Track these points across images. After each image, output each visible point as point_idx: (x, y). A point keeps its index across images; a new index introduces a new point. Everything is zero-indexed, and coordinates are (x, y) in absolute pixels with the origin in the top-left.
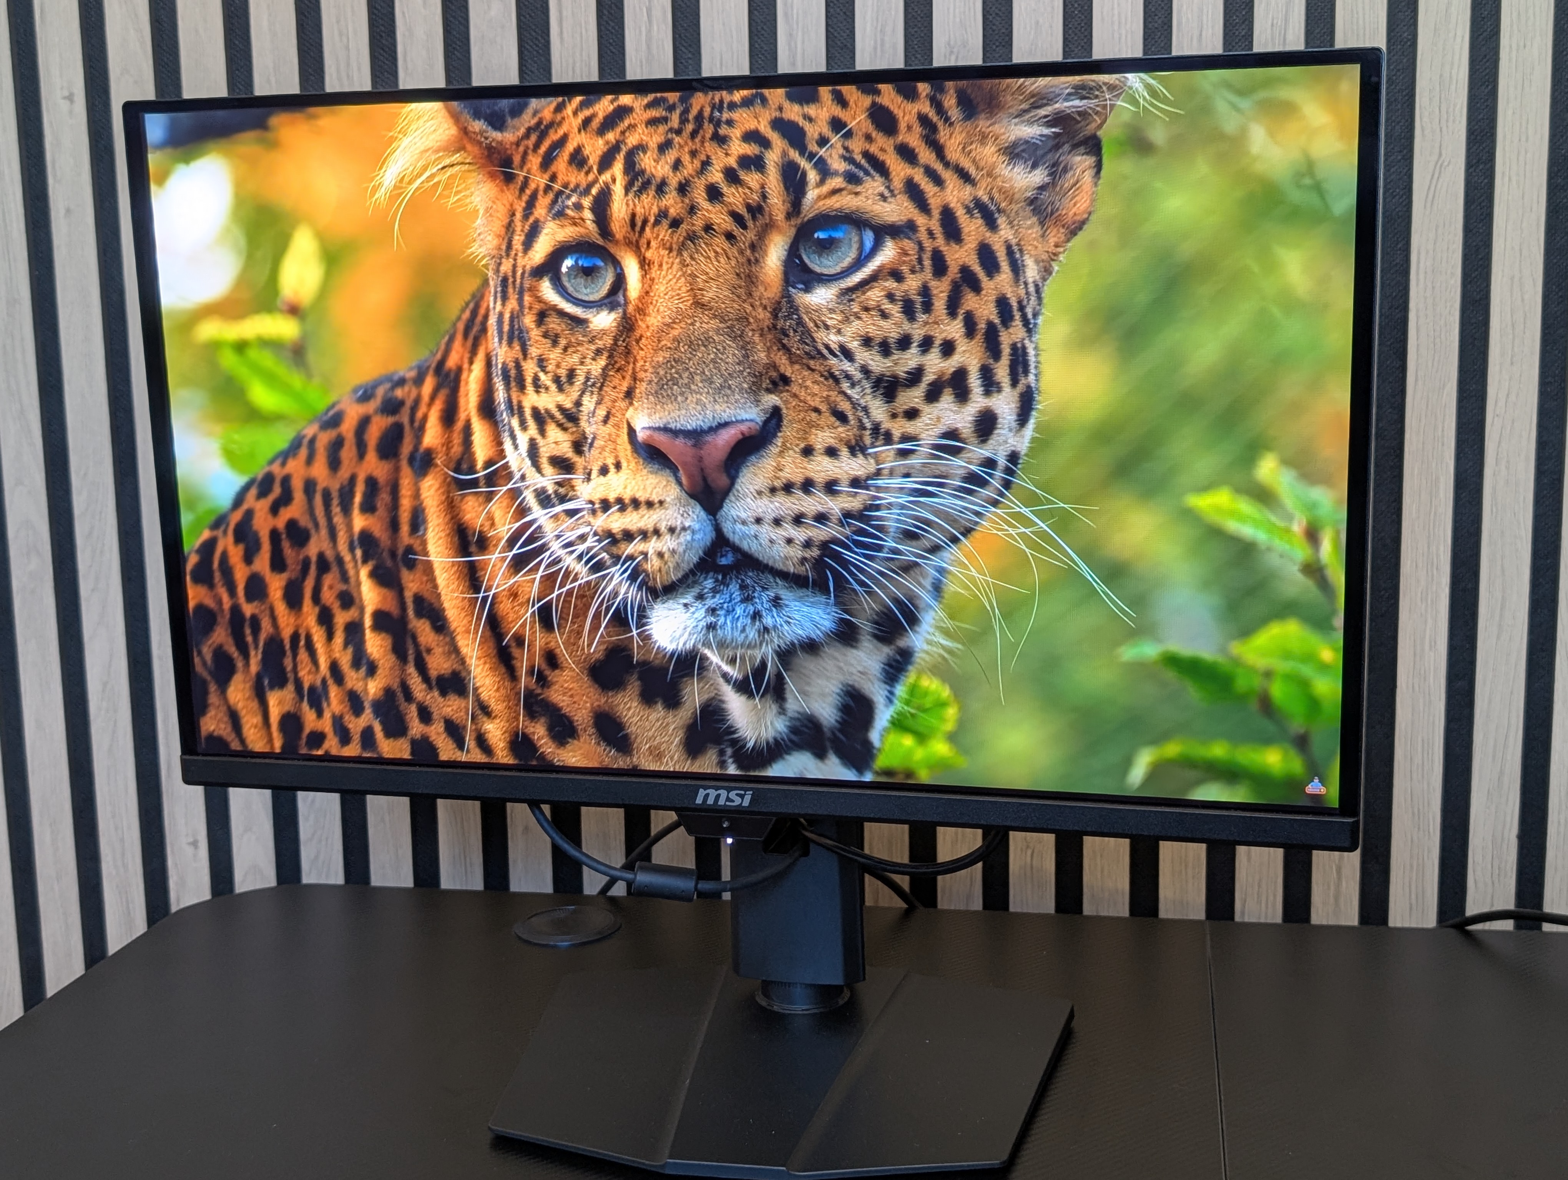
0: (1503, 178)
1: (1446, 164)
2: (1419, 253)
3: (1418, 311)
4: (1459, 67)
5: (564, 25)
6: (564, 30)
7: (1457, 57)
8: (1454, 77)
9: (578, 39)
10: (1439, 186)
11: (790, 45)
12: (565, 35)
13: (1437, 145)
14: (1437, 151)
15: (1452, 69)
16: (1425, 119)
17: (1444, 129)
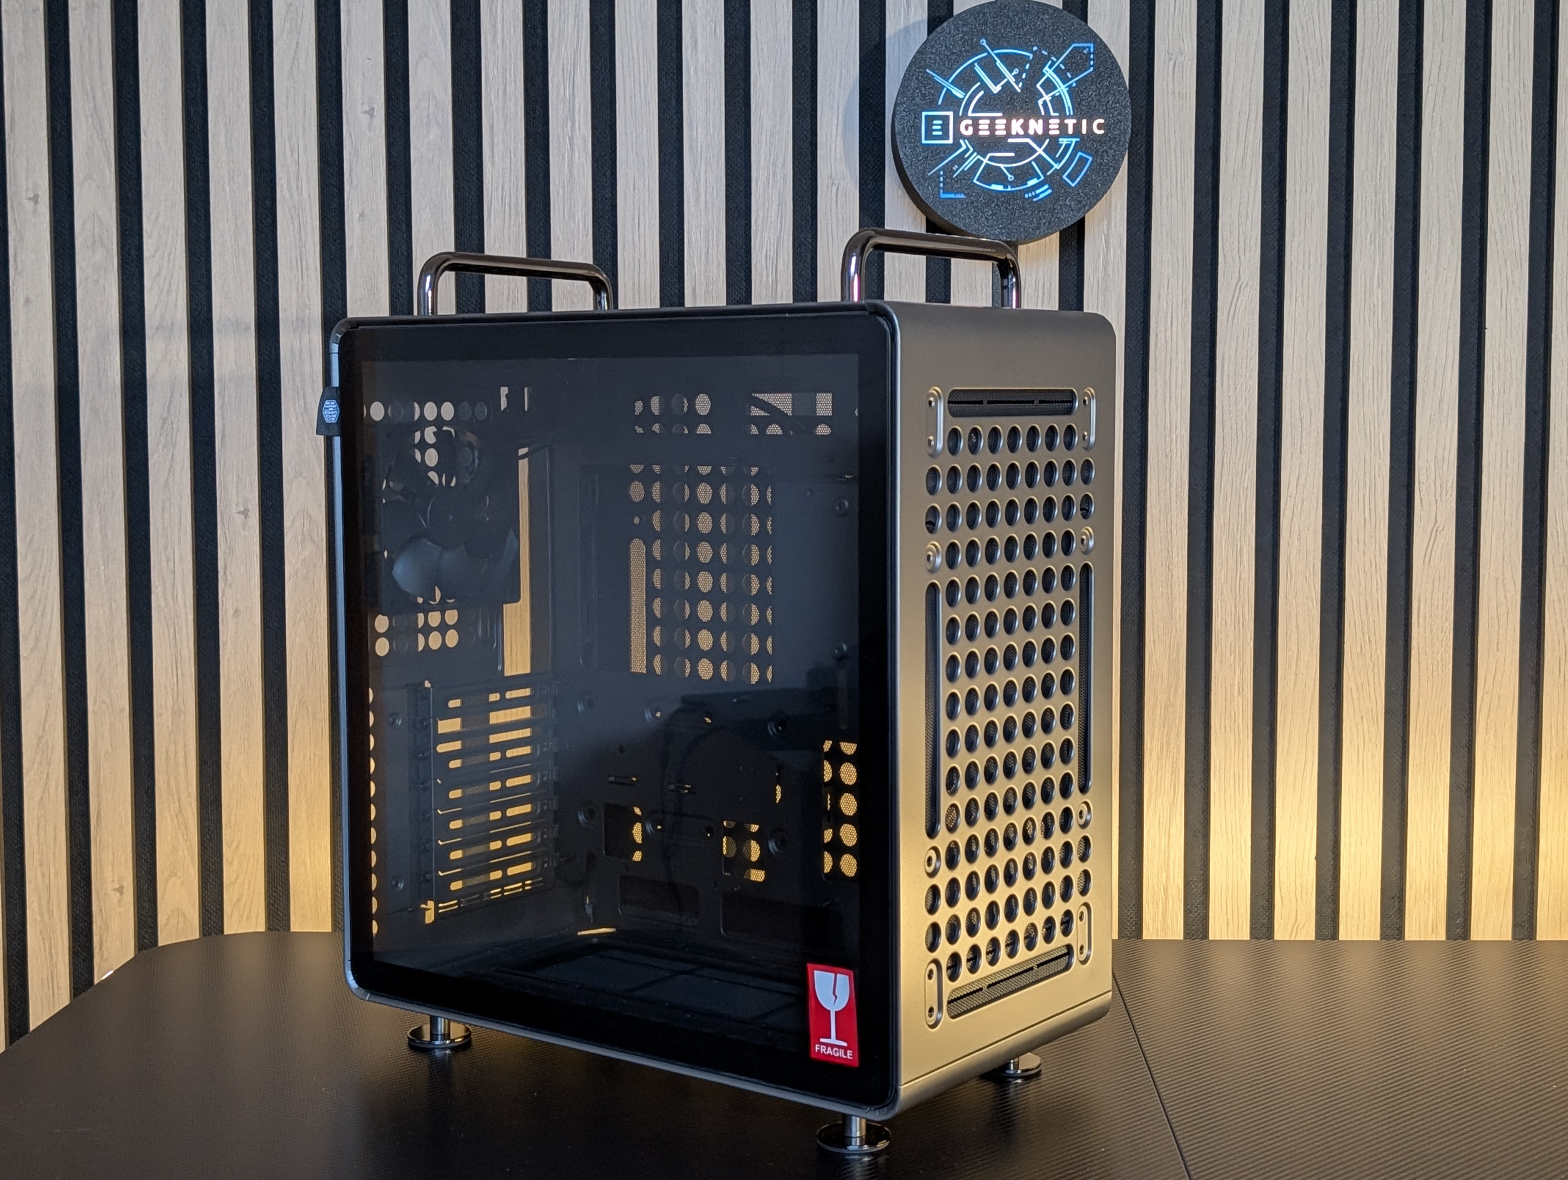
0: (1290, 299)
1: (1244, 286)
2: (1223, 359)
3: (1223, 408)
4: (1254, 206)
5: (496, 149)
6: (495, 153)
7: (1251, 199)
8: (1250, 213)
9: (508, 162)
10: (1239, 304)
11: (694, 174)
12: (496, 158)
13: (1237, 270)
14: (1237, 275)
15: (1247, 207)
16: (1226, 249)
17: (1242, 257)
